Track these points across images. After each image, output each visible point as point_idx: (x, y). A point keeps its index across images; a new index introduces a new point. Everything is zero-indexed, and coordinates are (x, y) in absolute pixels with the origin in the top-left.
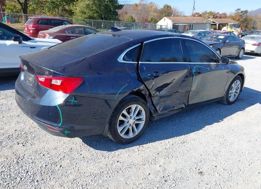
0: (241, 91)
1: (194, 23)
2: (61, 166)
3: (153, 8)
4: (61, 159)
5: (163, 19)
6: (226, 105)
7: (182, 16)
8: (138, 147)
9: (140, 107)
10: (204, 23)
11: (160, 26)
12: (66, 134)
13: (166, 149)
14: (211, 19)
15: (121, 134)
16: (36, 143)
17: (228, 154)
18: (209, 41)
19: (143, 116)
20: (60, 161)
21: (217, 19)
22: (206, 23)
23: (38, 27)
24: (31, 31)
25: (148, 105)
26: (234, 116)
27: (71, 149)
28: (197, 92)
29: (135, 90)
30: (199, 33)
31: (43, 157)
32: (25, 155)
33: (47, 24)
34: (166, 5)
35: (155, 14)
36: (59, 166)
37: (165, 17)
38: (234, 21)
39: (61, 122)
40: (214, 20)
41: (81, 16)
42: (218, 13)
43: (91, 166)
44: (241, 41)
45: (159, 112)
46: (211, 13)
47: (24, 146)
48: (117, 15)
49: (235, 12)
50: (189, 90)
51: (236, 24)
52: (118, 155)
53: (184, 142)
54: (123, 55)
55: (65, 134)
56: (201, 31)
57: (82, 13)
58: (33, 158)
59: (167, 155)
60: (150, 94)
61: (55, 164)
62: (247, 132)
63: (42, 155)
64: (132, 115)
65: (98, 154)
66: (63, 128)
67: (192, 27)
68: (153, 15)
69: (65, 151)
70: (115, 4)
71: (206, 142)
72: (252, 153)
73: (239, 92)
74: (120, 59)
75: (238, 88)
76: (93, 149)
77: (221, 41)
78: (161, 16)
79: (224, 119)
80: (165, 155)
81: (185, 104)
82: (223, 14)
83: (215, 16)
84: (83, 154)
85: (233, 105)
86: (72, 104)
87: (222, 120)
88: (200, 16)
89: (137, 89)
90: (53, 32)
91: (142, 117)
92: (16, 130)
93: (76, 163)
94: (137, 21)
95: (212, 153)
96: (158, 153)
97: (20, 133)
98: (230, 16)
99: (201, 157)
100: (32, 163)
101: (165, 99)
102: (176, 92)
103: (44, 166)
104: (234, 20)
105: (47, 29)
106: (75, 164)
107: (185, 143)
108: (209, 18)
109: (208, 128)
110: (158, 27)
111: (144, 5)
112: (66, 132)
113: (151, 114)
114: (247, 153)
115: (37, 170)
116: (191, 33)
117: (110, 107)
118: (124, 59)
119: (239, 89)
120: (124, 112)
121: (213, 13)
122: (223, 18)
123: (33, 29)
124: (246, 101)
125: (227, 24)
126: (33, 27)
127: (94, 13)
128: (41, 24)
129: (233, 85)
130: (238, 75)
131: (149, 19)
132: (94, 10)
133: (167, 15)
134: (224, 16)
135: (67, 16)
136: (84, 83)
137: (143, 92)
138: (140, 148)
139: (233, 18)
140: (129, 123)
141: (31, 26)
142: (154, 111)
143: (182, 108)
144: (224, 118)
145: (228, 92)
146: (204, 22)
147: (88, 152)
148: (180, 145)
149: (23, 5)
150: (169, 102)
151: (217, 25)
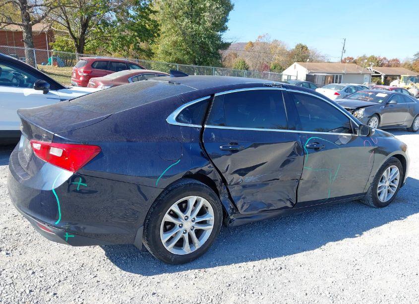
0: (401, 184)
1: (344, 74)
2: (55, 294)
3: (279, 47)
4: (60, 281)
5: (293, 66)
6: (373, 207)
7: (326, 62)
8: (197, 271)
9: (203, 201)
10: (360, 74)
11: (288, 76)
12: (67, 239)
13: (245, 278)
14: (371, 68)
15: (167, 246)
16: (29, 250)
17: (358, 295)
18: (361, 101)
19: (210, 217)
20: (56, 285)
21: (384, 68)
22: (363, 74)
23: (92, 72)
24: (81, 79)
25: (221, 198)
26: (384, 227)
27: (82, 266)
28: (314, 183)
29: (194, 171)
30: (348, 89)
31: (32, 276)
32: (3, 270)
33: (105, 68)
34: (300, 44)
35: (281, 58)
36: (52, 294)
37: (295, 63)
38: (412, 72)
39: (60, 218)
40: (377, 69)
41: (164, 59)
42: (385, 59)
43: (106, 297)
44: (416, 102)
45: (241, 212)
46: (373, 59)
47: (8, 255)
48: (220, 58)
49: (413, 57)
50: (298, 178)
51: (413, 77)
52: (158, 283)
53: (281, 268)
54: (176, 113)
55: (64, 239)
56: (352, 86)
57: (166, 54)
58: (15, 276)
59: (244, 290)
60: (224, 180)
61: (46, 290)
62: (401, 257)
63: (31, 272)
64: (189, 213)
65: (125, 277)
66: (62, 228)
67: (340, 78)
68: (278, 59)
69: (71, 269)
70: (217, 42)
71: (322, 270)
72: (403, 298)
73: (396, 187)
74: (172, 119)
75: (396, 179)
76: (118, 269)
77: (380, 101)
78: (290, 61)
79: (364, 233)
80: (240, 290)
81: (291, 202)
82: (394, 60)
83: (380, 63)
84: (98, 276)
85: (385, 208)
86: (78, 189)
87: (361, 234)
88: (355, 62)
89: (197, 170)
90: (110, 79)
91: (207, 219)
92: (6, 228)
93: (83, 291)
94: (251, 69)
95: (327, 293)
96: (230, 285)
97: (10, 234)
98: (406, 64)
99: (306, 297)
100: (11, 284)
101: (254, 190)
102: (274, 180)
103: (28, 292)
104: (412, 70)
105: (102, 75)
106: (81, 292)
107: (283, 270)
108: (369, 65)
109: (332, 247)
110: (284, 78)
111: (264, 43)
112: (67, 236)
113: (225, 214)
114: (394, 296)
115: (13, 298)
116: (334, 88)
117: (146, 200)
118: (178, 119)
119: (397, 182)
120: (175, 208)
121: (376, 59)
122: (394, 66)
123: (85, 74)
124: (411, 202)
125: (400, 76)
126: (85, 72)
127: (184, 55)
128: (97, 68)
129: (385, 174)
130: (394, 156)
131: (272, 66)
132: (185, 50)
133: (300, 59)
134: (396, 63)
135: (144, 58)
136: (100, 155)
137: (210, 176)
138: (201, 273)
139: (411, 68)
140: (183, 228)
141: (82, 70)
142: (233, 209)
143: (286, 207)
144: (365, 231)
145: (375, 185)
146: (361, 72)
147: (110, 272)
148: (273, 272)
149: (78, 41)
150: (260, 196)
151: (383, 77)
